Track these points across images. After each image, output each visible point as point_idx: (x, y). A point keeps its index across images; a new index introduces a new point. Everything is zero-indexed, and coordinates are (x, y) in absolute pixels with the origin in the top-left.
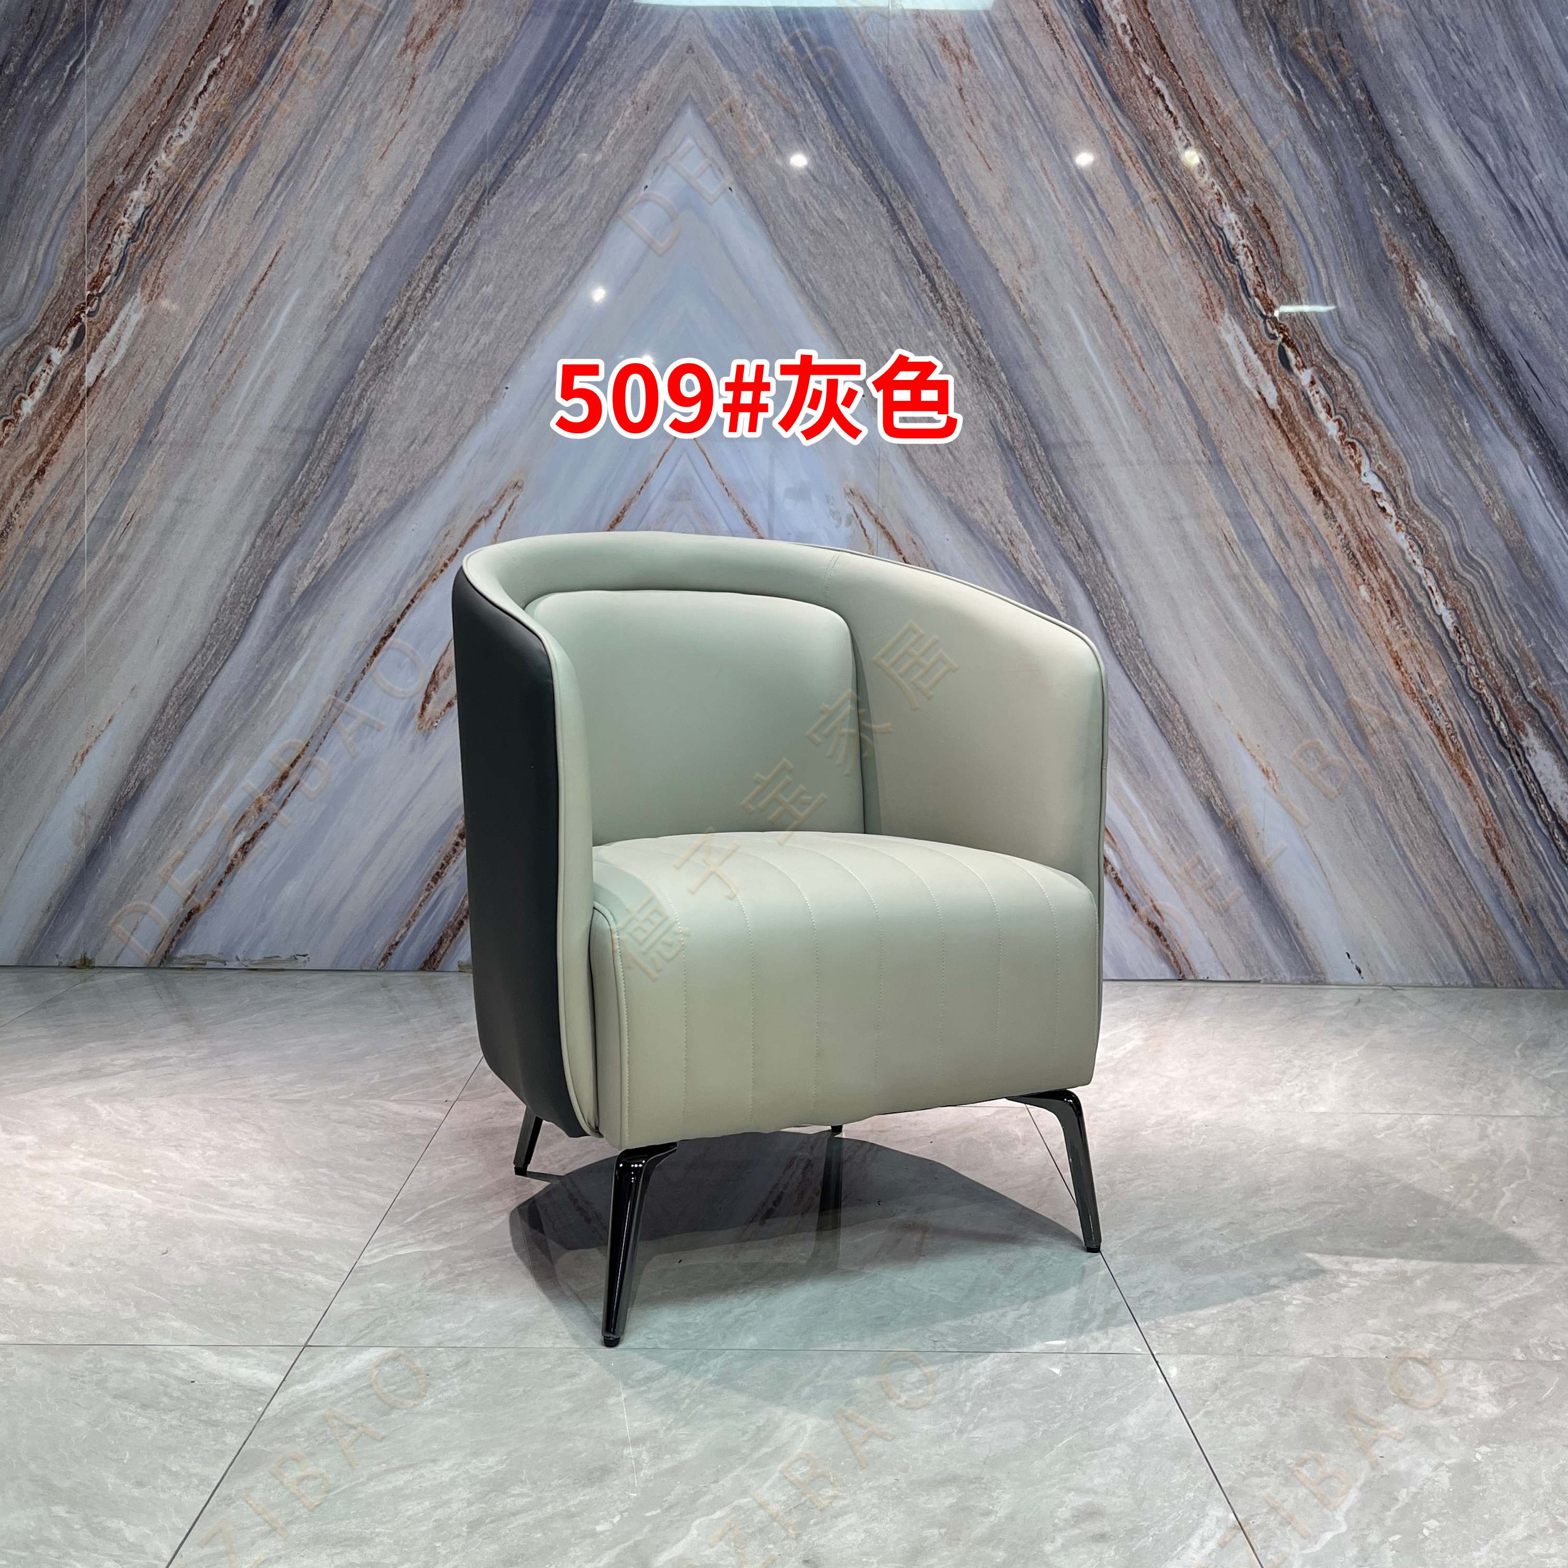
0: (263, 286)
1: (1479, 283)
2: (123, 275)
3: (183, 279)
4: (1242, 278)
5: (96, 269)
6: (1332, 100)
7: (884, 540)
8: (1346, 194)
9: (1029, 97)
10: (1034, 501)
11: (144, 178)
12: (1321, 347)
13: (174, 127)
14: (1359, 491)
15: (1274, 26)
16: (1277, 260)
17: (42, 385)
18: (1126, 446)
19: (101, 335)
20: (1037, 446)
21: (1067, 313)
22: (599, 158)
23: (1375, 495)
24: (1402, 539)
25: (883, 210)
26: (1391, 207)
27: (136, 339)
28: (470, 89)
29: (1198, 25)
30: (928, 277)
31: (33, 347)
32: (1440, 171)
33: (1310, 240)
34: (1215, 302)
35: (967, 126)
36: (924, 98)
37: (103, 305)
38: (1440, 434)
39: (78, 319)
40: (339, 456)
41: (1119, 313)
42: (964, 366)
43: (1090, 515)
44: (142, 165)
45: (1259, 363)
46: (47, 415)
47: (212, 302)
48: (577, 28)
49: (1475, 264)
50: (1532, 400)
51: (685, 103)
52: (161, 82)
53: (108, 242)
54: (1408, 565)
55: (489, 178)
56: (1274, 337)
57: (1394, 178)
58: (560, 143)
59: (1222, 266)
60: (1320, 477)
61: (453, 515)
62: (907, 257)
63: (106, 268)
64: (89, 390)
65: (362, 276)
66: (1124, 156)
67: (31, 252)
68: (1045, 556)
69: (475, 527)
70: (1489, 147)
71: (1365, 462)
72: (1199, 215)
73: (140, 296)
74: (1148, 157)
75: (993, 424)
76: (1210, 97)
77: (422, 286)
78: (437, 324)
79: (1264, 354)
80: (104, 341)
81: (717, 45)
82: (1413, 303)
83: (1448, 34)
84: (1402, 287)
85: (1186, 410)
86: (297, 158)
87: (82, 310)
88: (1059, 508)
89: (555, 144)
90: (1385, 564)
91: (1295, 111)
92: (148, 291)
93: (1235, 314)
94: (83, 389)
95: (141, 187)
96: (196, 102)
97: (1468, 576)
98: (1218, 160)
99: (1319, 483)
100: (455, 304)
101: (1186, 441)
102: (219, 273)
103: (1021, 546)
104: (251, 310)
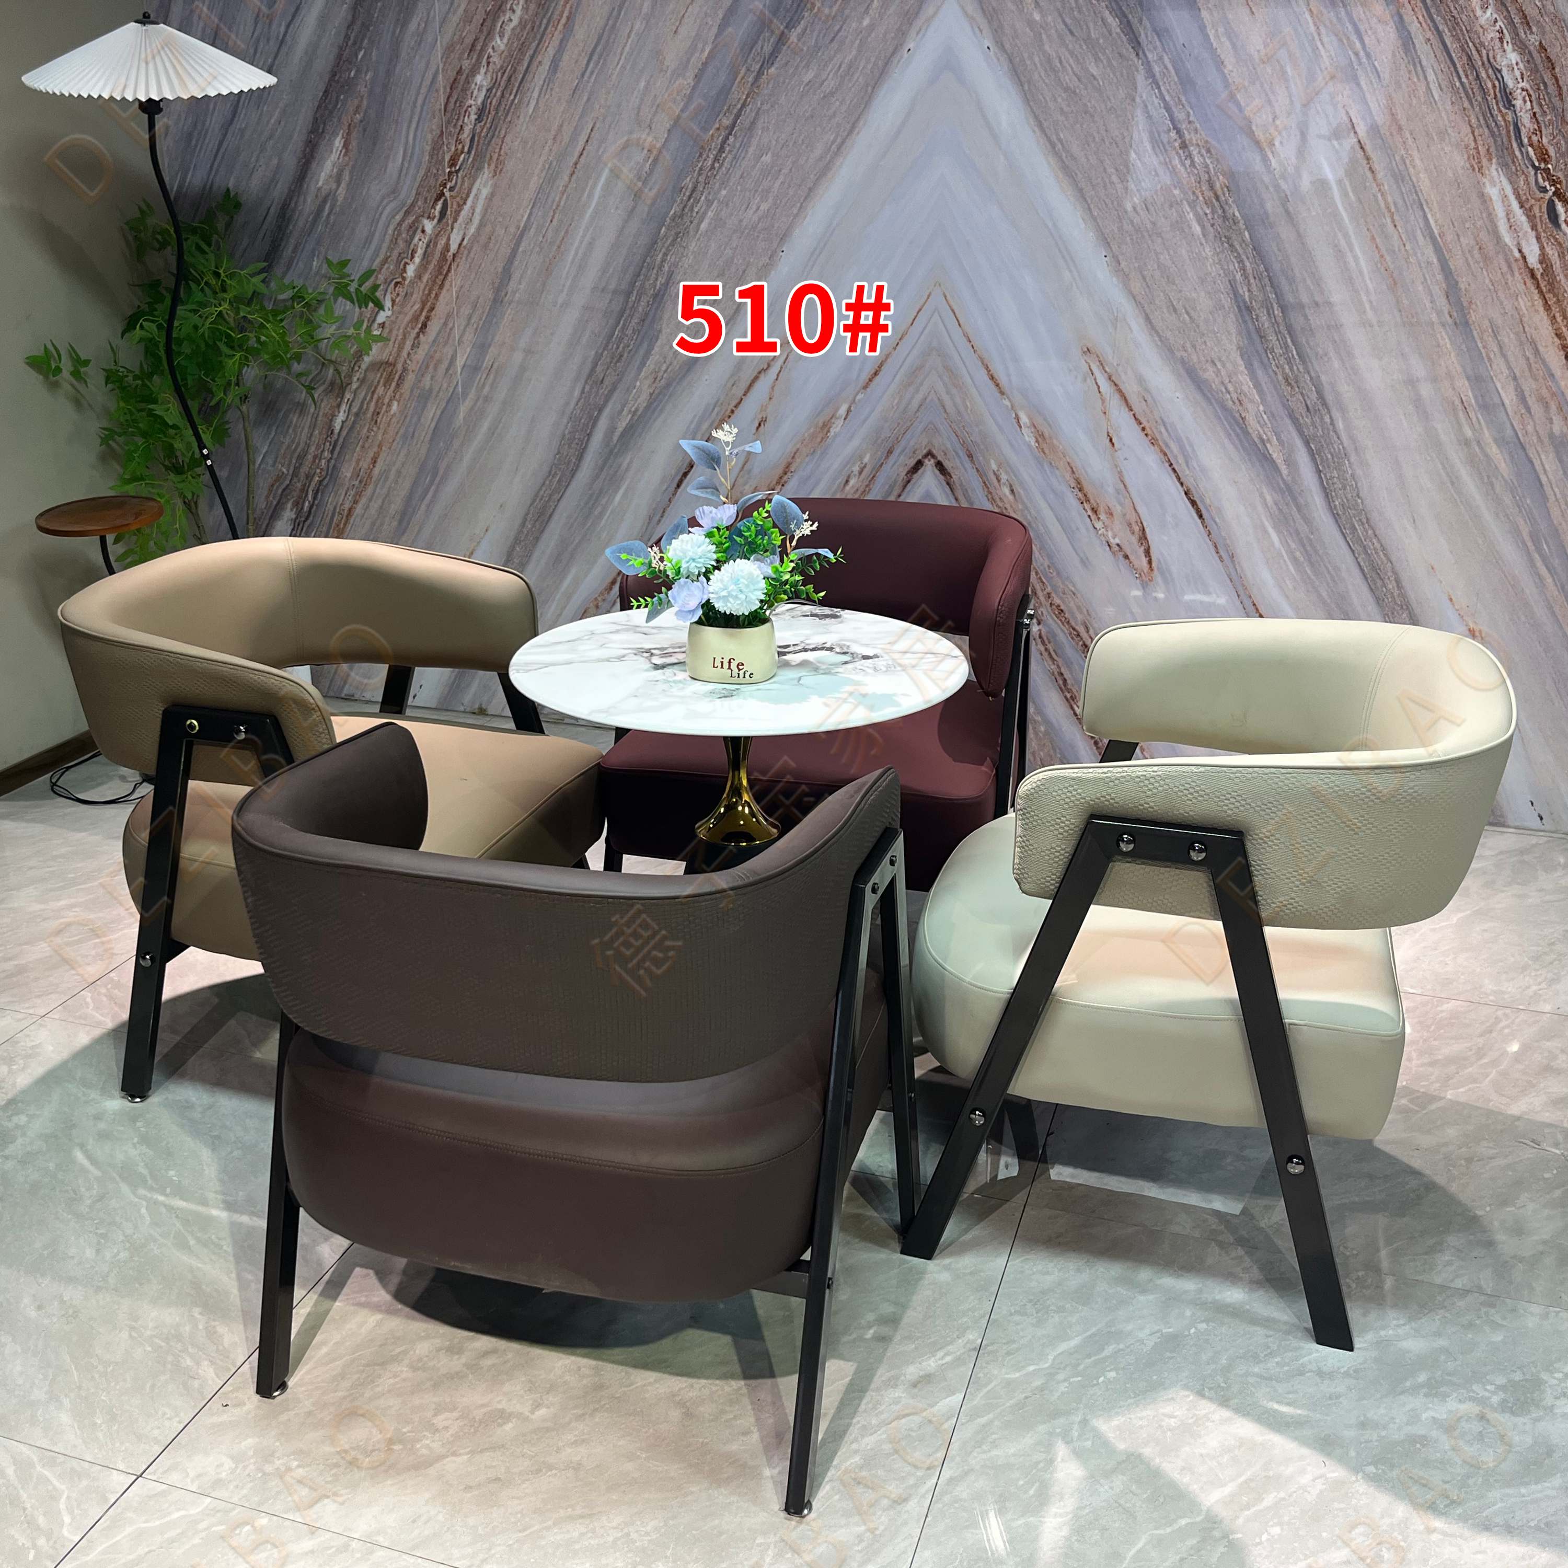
0: (582, 160)
2: (473, 153)
3: (520, 155)
4: (1516, 125)
5: (453, 149)
7: (1117, 397)
10: (1266, 361)
11: (484, 62)
13: (504, 12)
16: (1558, 103)
17: (420, 252)
18: (1367, 306)
19: (460, 207)
20: (1275, 306)
21: (1319, 168)
22: (866, 22)
25: (1140, 60)
27: (486, 210)
30: (1179, 133)
31: (411, 219)
34: (1482, 150)
37: (460, 180)
39: (442, 194)
40: (649, 317)
41: (1375, 166)
42: (1208, 225)
43: (1323, 378)
44: (482, 50)
45: (1524, 219)
46: (425, 279)
47: (543, 175)
53: (460, 123)
55: (768, 48)
56: (1544, 190)
59: (1496, 112)
61: (738, 368)
62: (1161, 111)
63: (460, 147)
64: (454, 256)
65: (664, 146)
67: (403, 133)
68: (1272, 416)
69: (756, 379)
72: (1475, 55)
73: (486, 173)
75: (1232, 285)
77: (712, 156)
78: (724, 192)
79: (1531, 209)
80: (463, 213)
85: (1437, 268)
86: (606, 35)
87: (444, 185)
92: (493, 165)
93: (1503, 165)
94: (449, 257)
95: (483, 71)
100: (739, 174)
101: (1432, 301)
102: (547, 148)
103: (1250, 406)
104: (573, 185)
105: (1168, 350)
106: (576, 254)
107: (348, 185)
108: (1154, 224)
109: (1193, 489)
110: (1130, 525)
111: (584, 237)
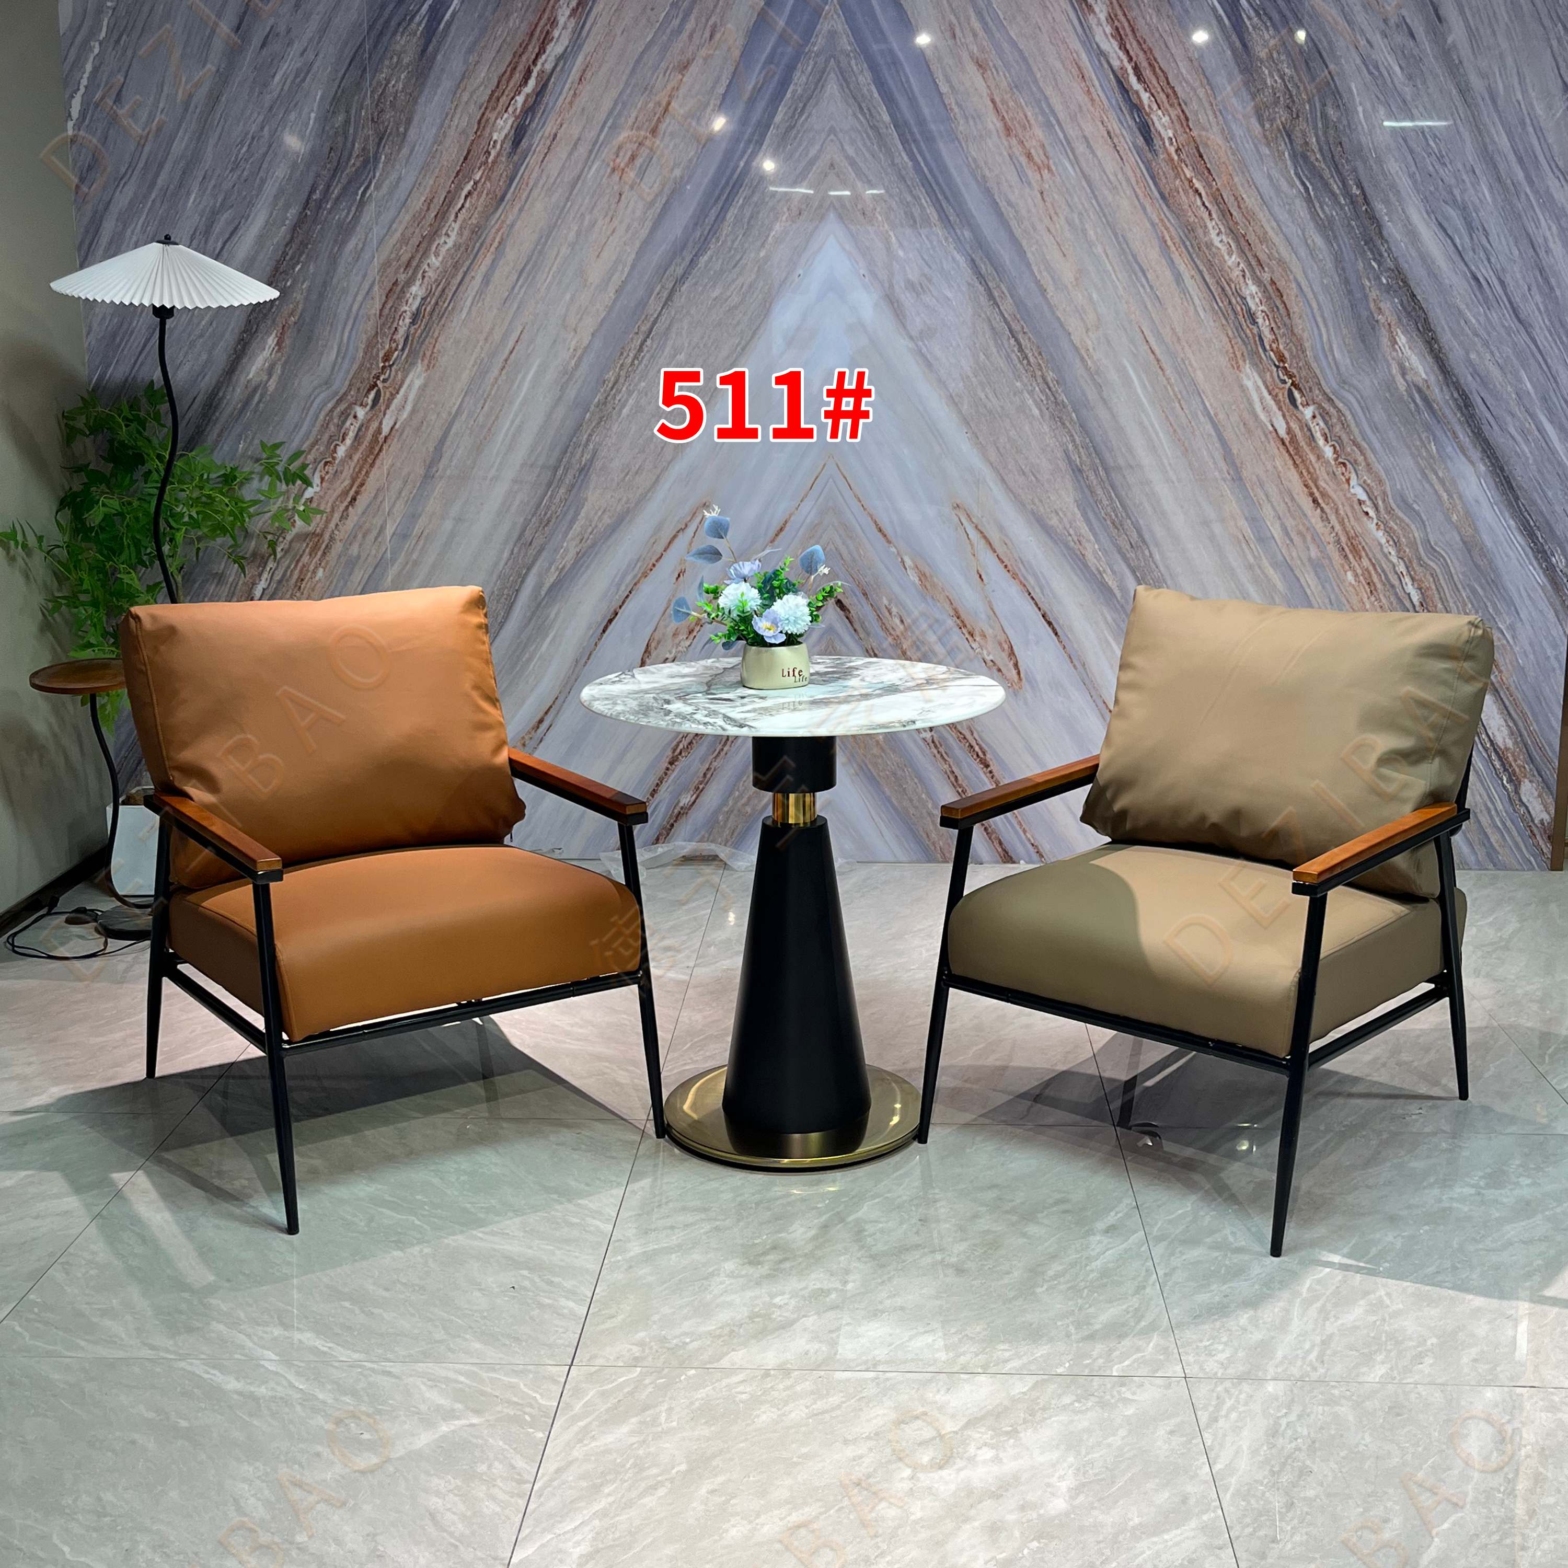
0: (512, 357)
1: (1447, 338)
2: (406, 351)
3: (452, 353)
4: (1260, 337)
5: (387, 347)
6: (1334, 194)
7: (983, 541)
8: (1343, 269)
9: (1095, 197)
10: (1097, 511)
11: (420, 276)
12: (1321, 389)
13: (440, 236)
14: (1348, 499)
15: (1289, 136)
16: (1288, 321)
17: (351, 435)
18: (1169, 468)
19: (393, 396)
20: (1101, 469)
21: (1125, 367)
22: (762, 254)
23: (1360, 502)
24: (1381, 536)
25: (981, 289)
26: (1378, 278)
27: (419, 399)
28: (663, 201)
29: (1228, 136)
30: (1016, 340)
31: (343, 406)
32: (1418, 250)
33: (1315, 305)
34: (1239, 354)
35: (1047, 221)
36: (1012, 198)
37: (393, 373)
38: (1412, 454)
39: (375, 385)
40: (573, 486)
41: (1164, 366)
42: (1044, 409)
43: (1141, 522)
44: (418, 266)
45: (1272, 403)
46: (356, 457)
47: (474, 370)
48: (744, 152)
49: (1443, 322)
50: (1485, 428)
51: (828, 210)
52: (429, 202)
53: (395, 325)
54: (1386, 556)
55: (680, 271)
56: (1284, 382)
57: (1381, 255)
58: (733, 242)
59: (1245, 327)
60: (1318, 489)
61: (659, 528)
62: (1001, 326)
63: (394, 345)
64: (386, 438)
65: (586, 348)
66: (1169, 243)
67: (338, 335)
68: (1105, 553)
69: (675, 537)
70: (1457, 230)
71: (1353, 476)
72: (1227, 288)
73: (419, 367)
74: (1188, 243)
75: (1066, 452)
76: (1237, 194)
77: (631, 355)
78: (643, 384)
79: (1276, 395)
80: (395, 401)
81: (853, 163)
82: (1394, 354)
83: (1427, 140)
84: (1385, 341)
85: (1215, 439)
86: (534, 258)
87: (378, 378)
88: (1116, 516)
89: (729, 243)
90: (1367, 555)
91: (1304, 204)
92: (426, 361)
93: (1254, 365)
94: (381, 438)
95: (418, 283)
96: (456, 216)
97: (1431, 564)
98: (1243, 243)
99: (1317, 494)
100: (656, 369)
101: (1215, 463)
102: (479, 348)
103: (1087, 545)
104: (504, 377)
105: (1020, 504)
106: (506, 435)
107: (280, 378)
108: (1002, 407)
109: (1048, 613)
110: (1000, 644)
111: (513, 422)
